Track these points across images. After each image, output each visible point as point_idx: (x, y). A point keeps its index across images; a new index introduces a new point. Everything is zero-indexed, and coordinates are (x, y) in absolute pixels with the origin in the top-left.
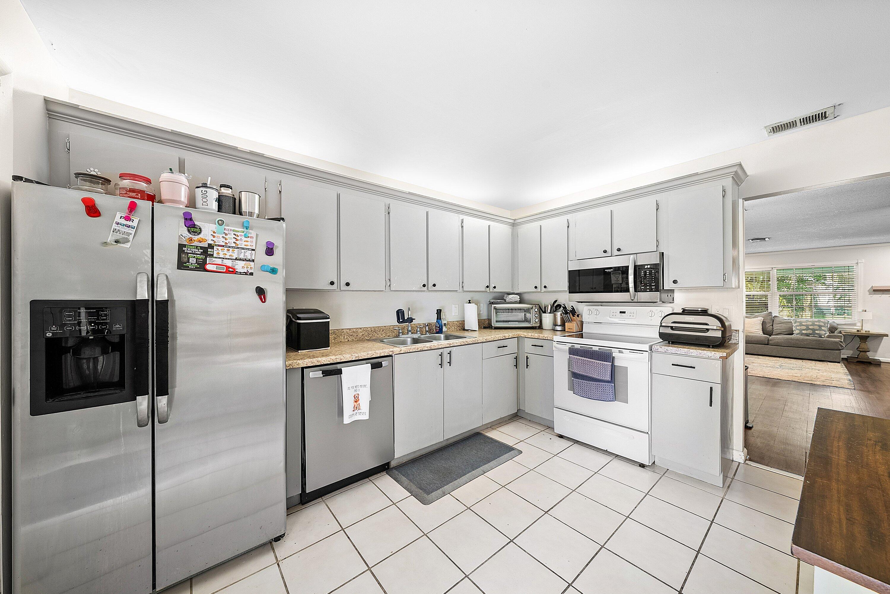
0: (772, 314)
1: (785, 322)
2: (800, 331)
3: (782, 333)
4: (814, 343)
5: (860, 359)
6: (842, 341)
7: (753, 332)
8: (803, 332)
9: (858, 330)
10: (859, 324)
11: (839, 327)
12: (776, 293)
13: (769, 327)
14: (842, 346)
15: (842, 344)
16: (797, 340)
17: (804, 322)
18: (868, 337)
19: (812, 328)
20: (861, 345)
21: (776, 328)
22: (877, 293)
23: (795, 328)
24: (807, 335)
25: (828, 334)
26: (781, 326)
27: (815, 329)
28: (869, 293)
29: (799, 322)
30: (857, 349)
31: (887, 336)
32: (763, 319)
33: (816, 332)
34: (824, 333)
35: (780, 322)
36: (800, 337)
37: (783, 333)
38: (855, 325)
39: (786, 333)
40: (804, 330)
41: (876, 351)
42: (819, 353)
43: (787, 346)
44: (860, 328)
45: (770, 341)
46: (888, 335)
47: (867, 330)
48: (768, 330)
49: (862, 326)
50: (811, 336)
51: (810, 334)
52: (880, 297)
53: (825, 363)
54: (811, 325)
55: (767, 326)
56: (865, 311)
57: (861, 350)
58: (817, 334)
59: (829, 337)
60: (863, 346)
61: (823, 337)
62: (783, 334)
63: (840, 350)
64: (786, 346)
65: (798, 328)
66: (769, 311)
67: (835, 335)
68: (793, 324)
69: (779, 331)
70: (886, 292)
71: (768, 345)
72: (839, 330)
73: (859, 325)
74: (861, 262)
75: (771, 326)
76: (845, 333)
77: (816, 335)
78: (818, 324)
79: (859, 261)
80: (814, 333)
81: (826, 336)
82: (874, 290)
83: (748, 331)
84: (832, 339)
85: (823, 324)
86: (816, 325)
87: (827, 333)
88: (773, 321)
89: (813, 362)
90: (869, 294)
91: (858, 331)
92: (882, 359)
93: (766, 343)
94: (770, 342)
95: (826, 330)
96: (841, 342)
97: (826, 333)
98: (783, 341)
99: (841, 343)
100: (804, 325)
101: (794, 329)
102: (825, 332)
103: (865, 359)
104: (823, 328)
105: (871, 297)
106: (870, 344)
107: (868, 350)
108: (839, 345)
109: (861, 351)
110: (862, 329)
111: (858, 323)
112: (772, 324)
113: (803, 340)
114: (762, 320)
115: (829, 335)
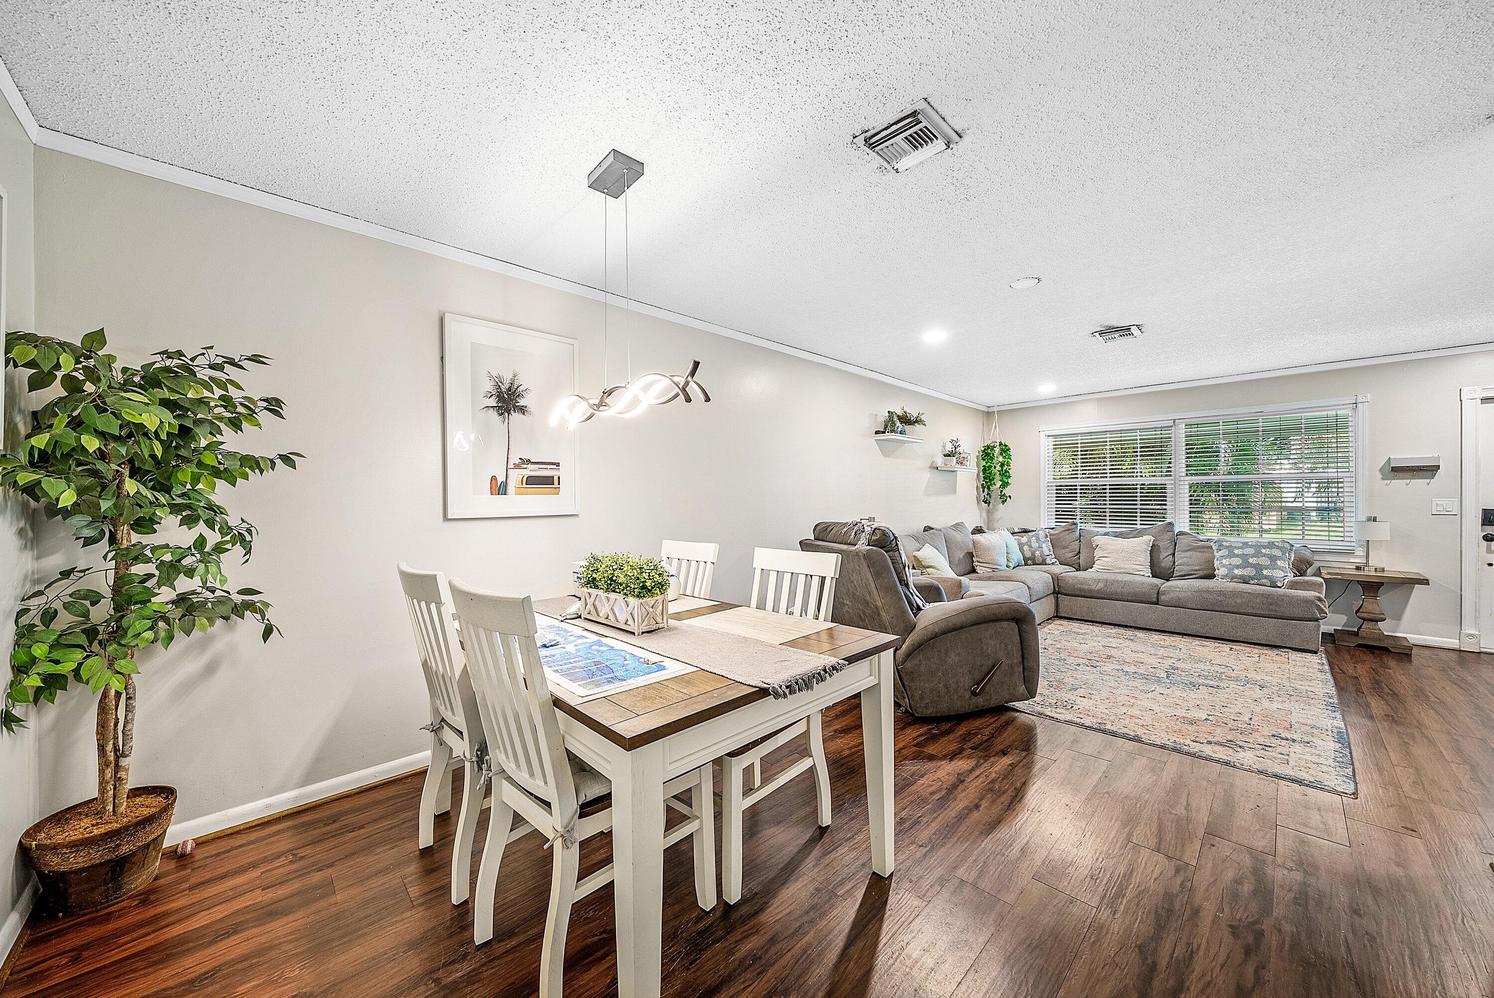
0: (1173, 528)
1: (1199, 547)
2: (1229, 570)
3: (1192, 573)
4: (1258, 600)
5: (1364, 638)
6: (1323, 596)
7: (1131, 571)
8: (1236, 572)
9: (1358, 565)
10: (1360, 552)
11: (1316, 557)
12: (1182, 479)
13: (1165, 560)
14: (1323, 610)
15: (1322, 606)
16: (1221, 593)
17: (1238, 548)
18: (1383, 584)
19: (1255, 562)
20: (1364, 603)
21: (1180, 561)
22: (1401, 474)
23: (1219, 562)
24: (1245, 580)
25: (1290, 577)
26: (1190, 557)
27: (1262, 565)
28: (1381, 476)
29: (1226, 547)
30: (1356, 612)
31: (1425, 582)
32: (1153, 538)
33: (1265, 572)
34: (1283, 574)
35: (1190, 548)
36: (1228, 584)
37: (1195, 572)
38: (1350, 553)
39: (1201, 573)
40: (1238, 567)
41: (1398, 618)
42: (1269, 628)
43: (1199, 607)
44: (1360, 561)
45: (1162, 594)
46: (1428, 580)
47: (1380, 565)
48: (1163, 565)
49: (1367, 556)
50: (1252, 582)
51: (1250, 577)
52: (1407, 484)
53: (1282, 653)
54: (1252, 556)
55: (1162, 557)
56: (1375, 520)
57: (1365, 615)
58: (1266, 577)
59: (1293, 585)
60: (1370, 606)
61: (1279, 585)
62: (1194, 576)
63: (1317, 620)
64: (1195, 607)
65: (1224, 561)
66: (1168, 520)
67: (1307, 582)
68: (1215, 551)
69: (1186, 569)
70: (1421, 474)
71: (1157, 604)
72: (1316, 565)
73: (1362, 554)
74: (1363, 400)
75: (1171, 556)
76: (1329, 574)
77: (1264, 581)
78: (1267, 553)
79: (1360, 399)
80: (1258, 578)
81: (1286, 582)
82: (1395, 470)
83: (1120, 568)
84: (1298, 591)
85: (1280, 554)
86: (1265, 555)
87: (1289, 575)
88: (1176, 544)
89: (1256, 650)
90: (1383, 479)
91: (1358, 568)
92: (1413, 638)
93: (1154, 600)
94: (1163, 597)
95: (1287, 567)
96: (1320, 599)
97: (1286, 574)
98: (1189, 594)
99: (1319, 603)
100: (1237, 556)
101: (1216, 563)
102: (1285, 572)
103: (1375, 639)
104: (1279, 563)
105: (1387, 485)
106: (1384, 601)
107: (1381, 616)
108: (1315, 608)
109: (1364, 620)
110: (1367, 564)
111: (1359, 549)
112: (1172, 552)
113: (1235, 594)
114: (1150, 541)
115: (1292, 582)
